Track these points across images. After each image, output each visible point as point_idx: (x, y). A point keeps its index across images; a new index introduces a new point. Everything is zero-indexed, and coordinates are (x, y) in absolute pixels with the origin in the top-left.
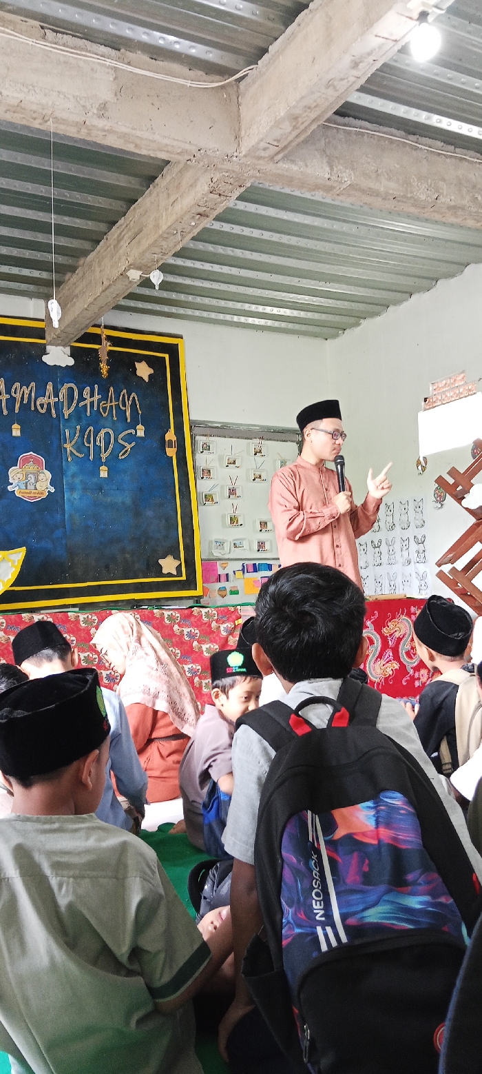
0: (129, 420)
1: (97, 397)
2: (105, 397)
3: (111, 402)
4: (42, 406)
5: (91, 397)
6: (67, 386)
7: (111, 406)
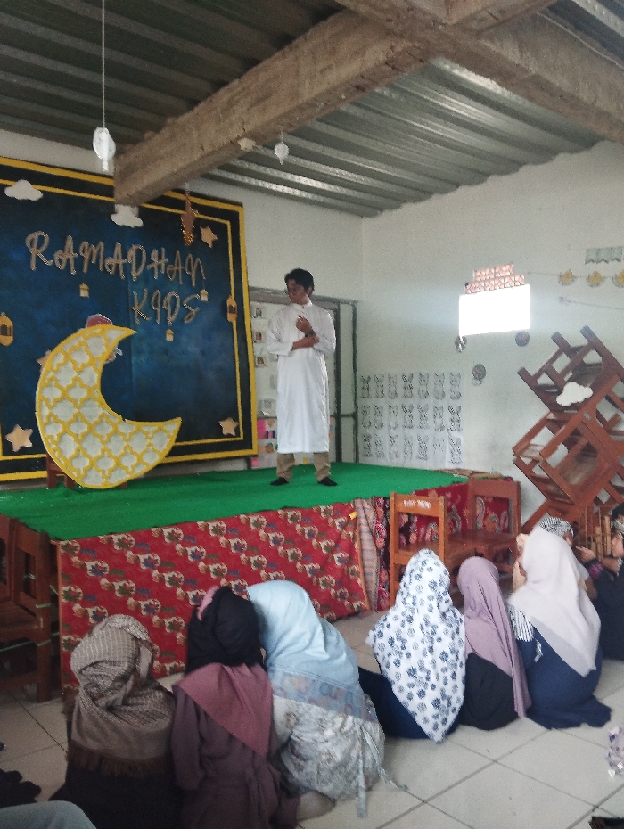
0: (194, 285)
1: (164, 260)
2: (172, 261)
3: (178, 265)
4: (110, 267)
5: (158, 260)
6: (134, 247)
7: (177, 271)
